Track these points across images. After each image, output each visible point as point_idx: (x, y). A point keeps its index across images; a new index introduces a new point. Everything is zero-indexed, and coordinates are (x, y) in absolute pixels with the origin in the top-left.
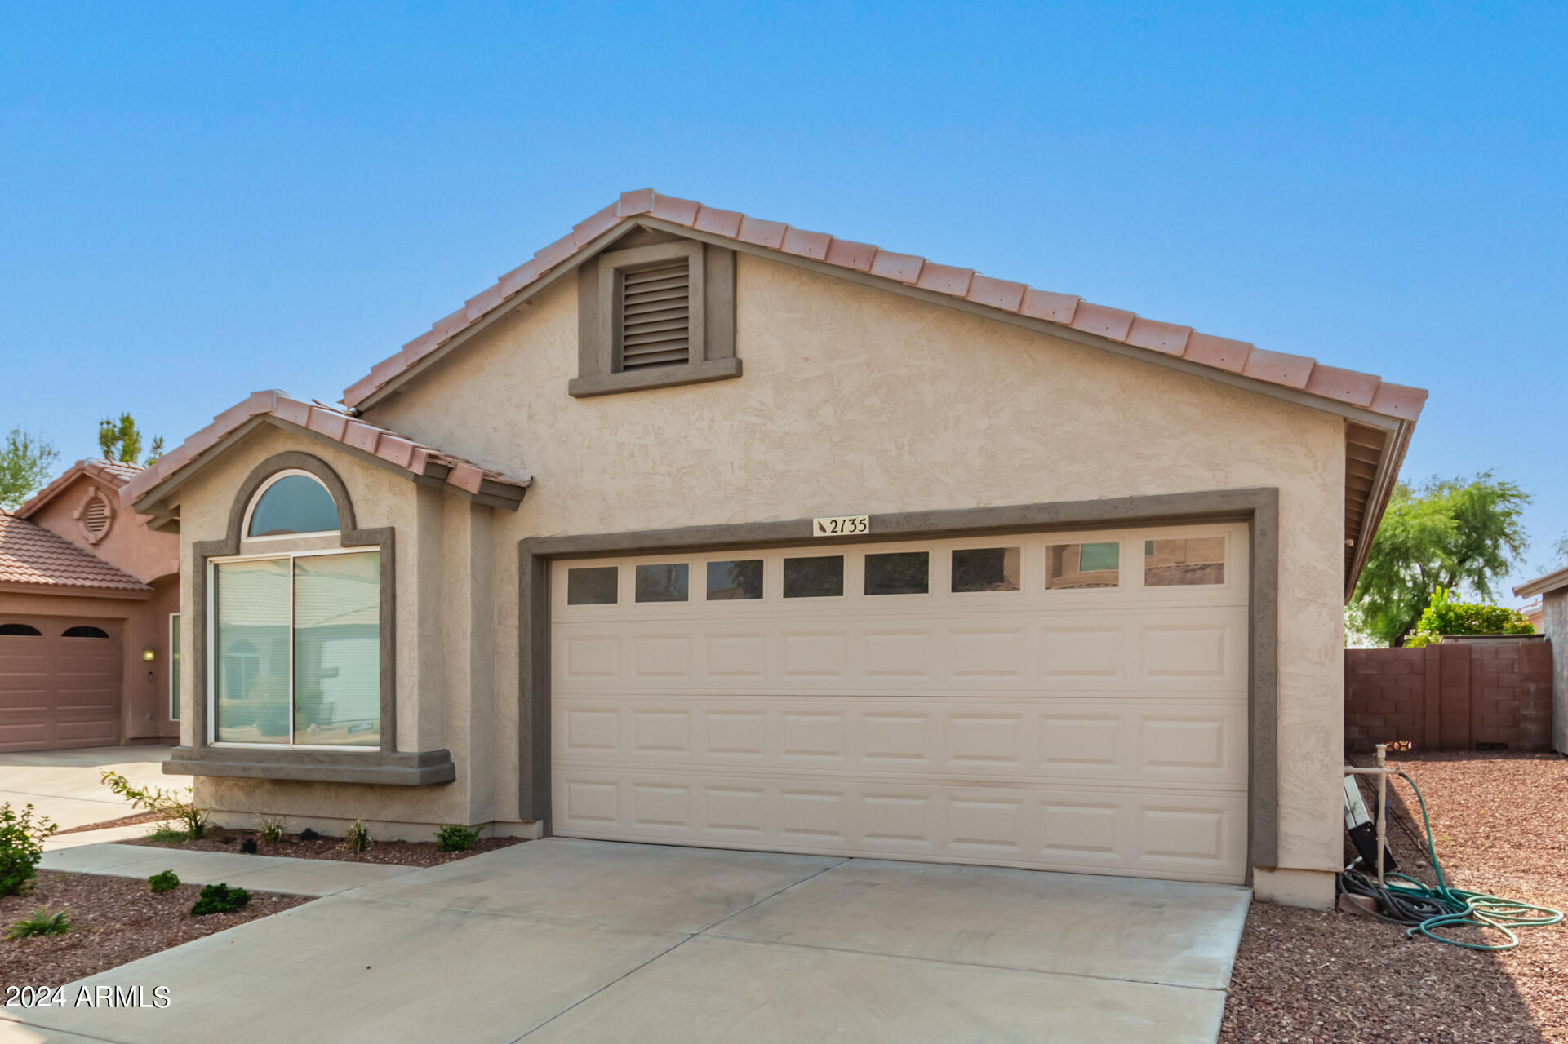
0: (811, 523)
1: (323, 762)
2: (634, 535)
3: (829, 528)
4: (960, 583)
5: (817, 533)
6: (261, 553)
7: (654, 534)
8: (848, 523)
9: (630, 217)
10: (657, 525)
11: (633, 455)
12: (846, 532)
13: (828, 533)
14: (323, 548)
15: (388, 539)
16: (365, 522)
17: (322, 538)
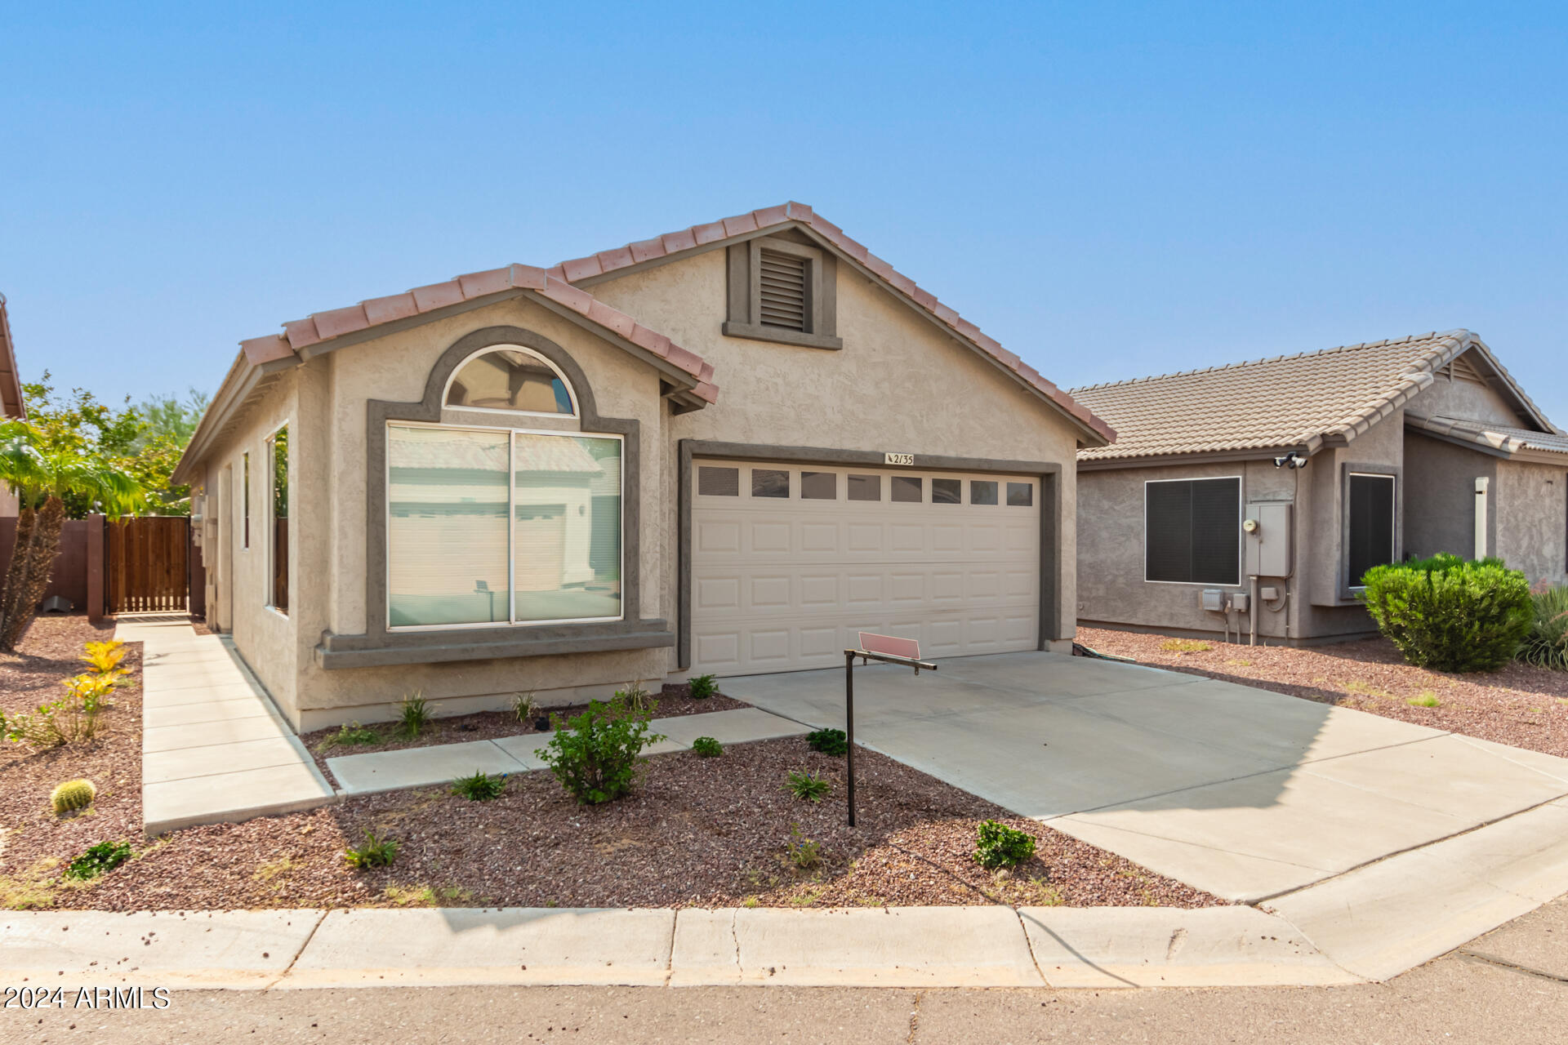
0: (884, 455)
1: (563, 636)
2: (773, 448)
3: (894, 459)
4: (937, 499)
5: (887, 462)
6: (471, 424)
7: (788, 449)
8: (903, 458)
9: (794, 220)
10: (784, 443)
11: (767, 389)
12: (902, 463)
13: (893, 463)
14: (555, 429)
15: (629, 430)
16: (604, 410)
17: (553, 419)
